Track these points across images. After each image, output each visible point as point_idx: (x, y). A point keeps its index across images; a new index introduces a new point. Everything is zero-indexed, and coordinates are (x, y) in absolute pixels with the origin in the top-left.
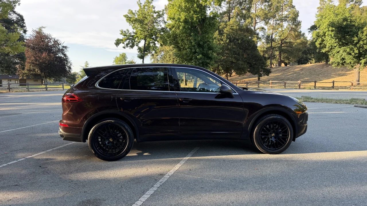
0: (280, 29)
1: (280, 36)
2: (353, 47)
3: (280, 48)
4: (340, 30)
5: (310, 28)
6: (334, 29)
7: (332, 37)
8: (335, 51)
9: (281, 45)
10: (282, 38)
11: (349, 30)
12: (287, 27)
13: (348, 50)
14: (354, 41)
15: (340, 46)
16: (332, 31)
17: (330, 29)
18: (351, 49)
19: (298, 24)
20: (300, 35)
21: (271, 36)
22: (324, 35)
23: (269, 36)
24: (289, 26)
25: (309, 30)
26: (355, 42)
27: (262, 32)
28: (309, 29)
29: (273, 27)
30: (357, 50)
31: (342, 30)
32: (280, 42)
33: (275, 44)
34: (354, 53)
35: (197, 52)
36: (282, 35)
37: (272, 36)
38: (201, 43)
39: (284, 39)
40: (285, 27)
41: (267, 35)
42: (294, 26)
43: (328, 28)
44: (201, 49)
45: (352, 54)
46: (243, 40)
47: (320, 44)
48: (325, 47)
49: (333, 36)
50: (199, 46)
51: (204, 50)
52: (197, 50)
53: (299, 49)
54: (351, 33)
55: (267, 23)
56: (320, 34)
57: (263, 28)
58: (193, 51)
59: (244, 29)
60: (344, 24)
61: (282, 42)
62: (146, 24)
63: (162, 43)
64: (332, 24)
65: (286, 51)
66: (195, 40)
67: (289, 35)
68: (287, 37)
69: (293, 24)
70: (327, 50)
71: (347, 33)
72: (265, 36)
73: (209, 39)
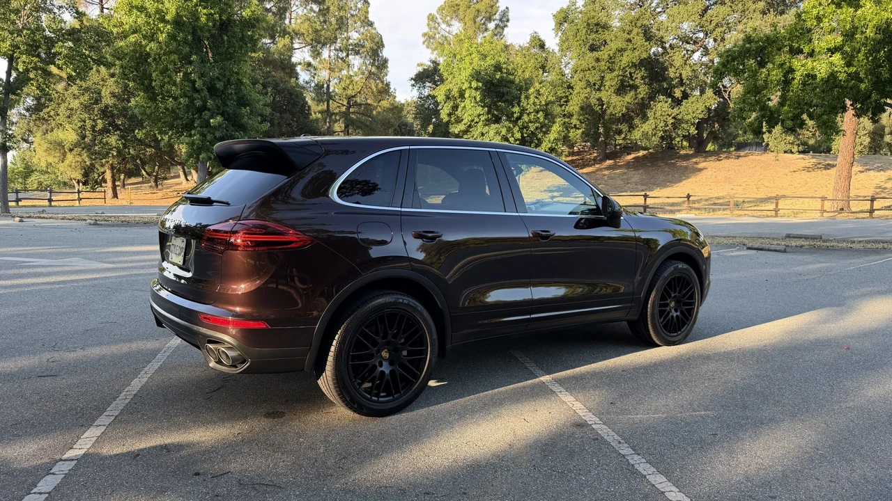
0: (344, 72)
1: (344, 89)
2: (511, 125)
3: (345, 115)
4: (489, 88)
5: (414, 77)
6: (480, 84)
7: (477, 103)
8: (477, 133)
9: (348, 108)
10: (349, 92)
11: (505, 90)
12: (359, 69)
13: (504, 131)
14: (513, 113)
15: (488, 123)
16: (476, 89)
17: (474, 84)
18: (509, 130)
19: (383, 65)
20: (385, 91)
21: (325, 86)
22: (462, 95)
23: (323, 85)
24: (364, 68)
25: (413, 82)
26: (515, 115)
27: (308, 72)
28: (412, 79)
29: (329, 65)
30: (518, 132)
31: (492, 88)
32: (345, 103)
33: (336, 105)
34: (513, 139)
35: (210, 107)
36: (350, 87)
37: (328, 86)
38: (220, 85)
39: (353, 97)
40: (356, 69)
41: (316, 82)
42: (373, 70)
43: (470, 83)
44: (219, 102)
45: (510, 139)
46: (278, 88)
47: (450, 115)
48: (459, 121)
49: (478, 99)
50: (212, 90)
51: (227, 105)
52: (210, 103)
53: (389, 122)
54: (509, 97)
55: (316, 54)
56: (453, 92)
57: (309, 65)
58: (198, 103)
59: (275, 60)
60: (498, 77)
61: (348, 103)
62: (17, 12)
63: (74, 74)
64: (477, 76)
65: (360, 125)
66: (202, 75)
67: (364, 87)
68: (360, 92)
69: (373, 65)
70: (462, 129)
71: (501, 96)
72: (313, 85)
73: (240, 78)
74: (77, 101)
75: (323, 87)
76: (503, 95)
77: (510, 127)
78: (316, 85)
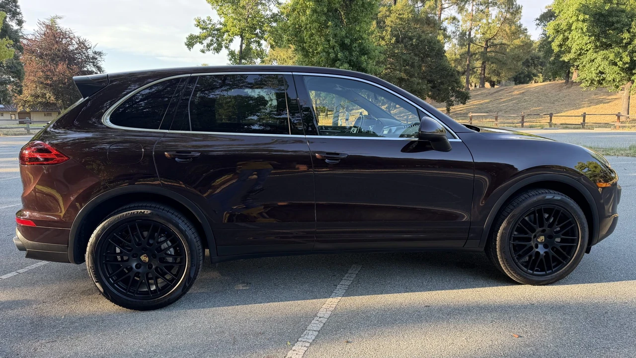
0: (484, 21)
1: (483, 34)
2: (621, 51)
3: (483, 54)
4: (598, 19)
5: (539, 18)
6: (587, 17)
7: (583, 33)
8: (587, 59)
9: (486, 48)
10: (488, 36)
11: (615, 19)
12: (496, 17)
13: (612, 56)
14: (622, 39)
15: (597, 49)
16: (584, 21)
17: (581, 17)
18: (617, 54)
19: (517, 11)
20: (519, 31)
21: (468, 33)
22: (569, 29)
23: (466, 33)
24: (500, 15)
25: (538, 22)
26: (625, 41)
27: (453, 25)
28: (537, 19)
29: (471, 17)
30: (627, 56)
31: (602, 19)
32: (484, 45)
33: (476, 47)
34: (621, 63)
35: (340, 58)
36: (488, 32)
37: (470, 33)
38: (347, 41)
39: (490, 39)
40: (493, 17)
41: (461, 31)
42: (508, 16)
43: (578, 16)
44: (347, 53)
45: (618, 63)
46: (421, 39)
47: (560, 46)
48: (569, 51)
49: (585, 30)
50: (343, 46)
51: (352, 55)
52: (340, 55)
53: (518, 57)
54: (619, 25)
55: (461, 10)
56: (562, 26)
57: (454, 18)
59: (422, 19)
60: (607, 8)
61: (486, 44)
62: (244, 7)
63: (274, 43)
64: (584, 9)
65: (495, 61)
66: (335, 35)
67: (500, 30)
68: (496, 35)
69: (507, 11)
70: (571, 57)
71: (611, 25)
72: (458, 33)
73: (361, 34)
74: (291, 61)
75: (466, 35)
76: (613, 23)
77: (619, 52)
78: (461, 33)
